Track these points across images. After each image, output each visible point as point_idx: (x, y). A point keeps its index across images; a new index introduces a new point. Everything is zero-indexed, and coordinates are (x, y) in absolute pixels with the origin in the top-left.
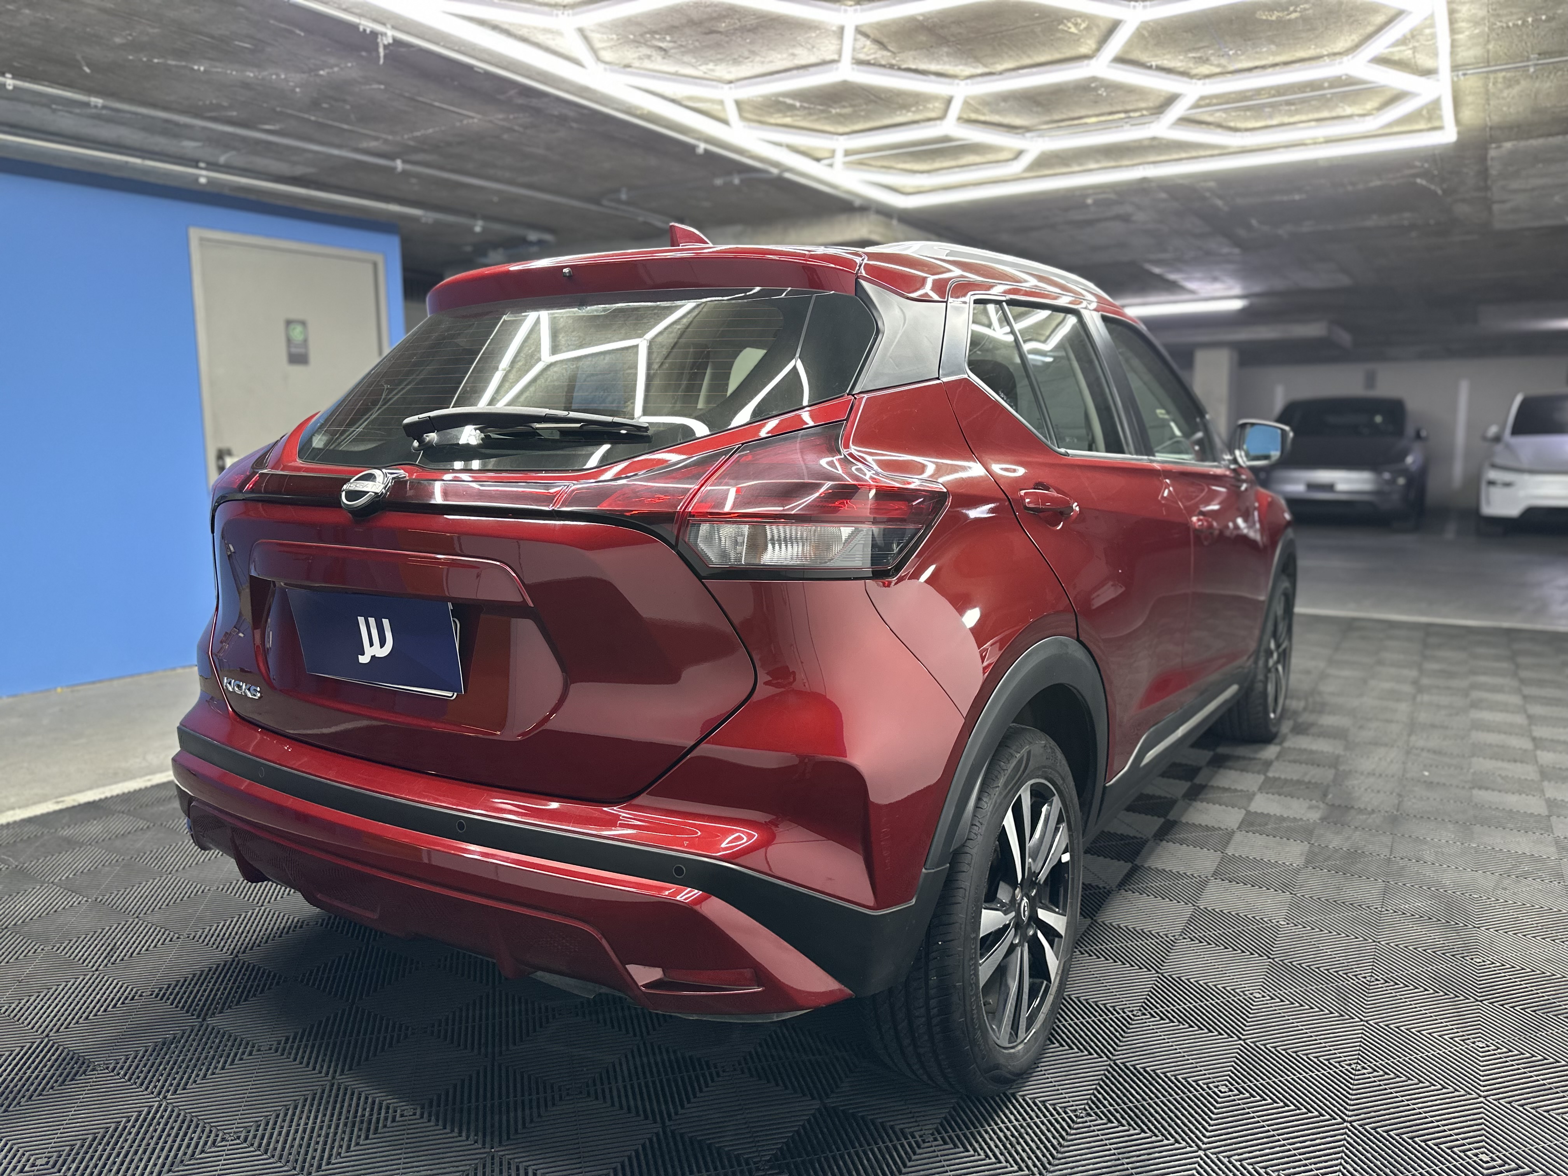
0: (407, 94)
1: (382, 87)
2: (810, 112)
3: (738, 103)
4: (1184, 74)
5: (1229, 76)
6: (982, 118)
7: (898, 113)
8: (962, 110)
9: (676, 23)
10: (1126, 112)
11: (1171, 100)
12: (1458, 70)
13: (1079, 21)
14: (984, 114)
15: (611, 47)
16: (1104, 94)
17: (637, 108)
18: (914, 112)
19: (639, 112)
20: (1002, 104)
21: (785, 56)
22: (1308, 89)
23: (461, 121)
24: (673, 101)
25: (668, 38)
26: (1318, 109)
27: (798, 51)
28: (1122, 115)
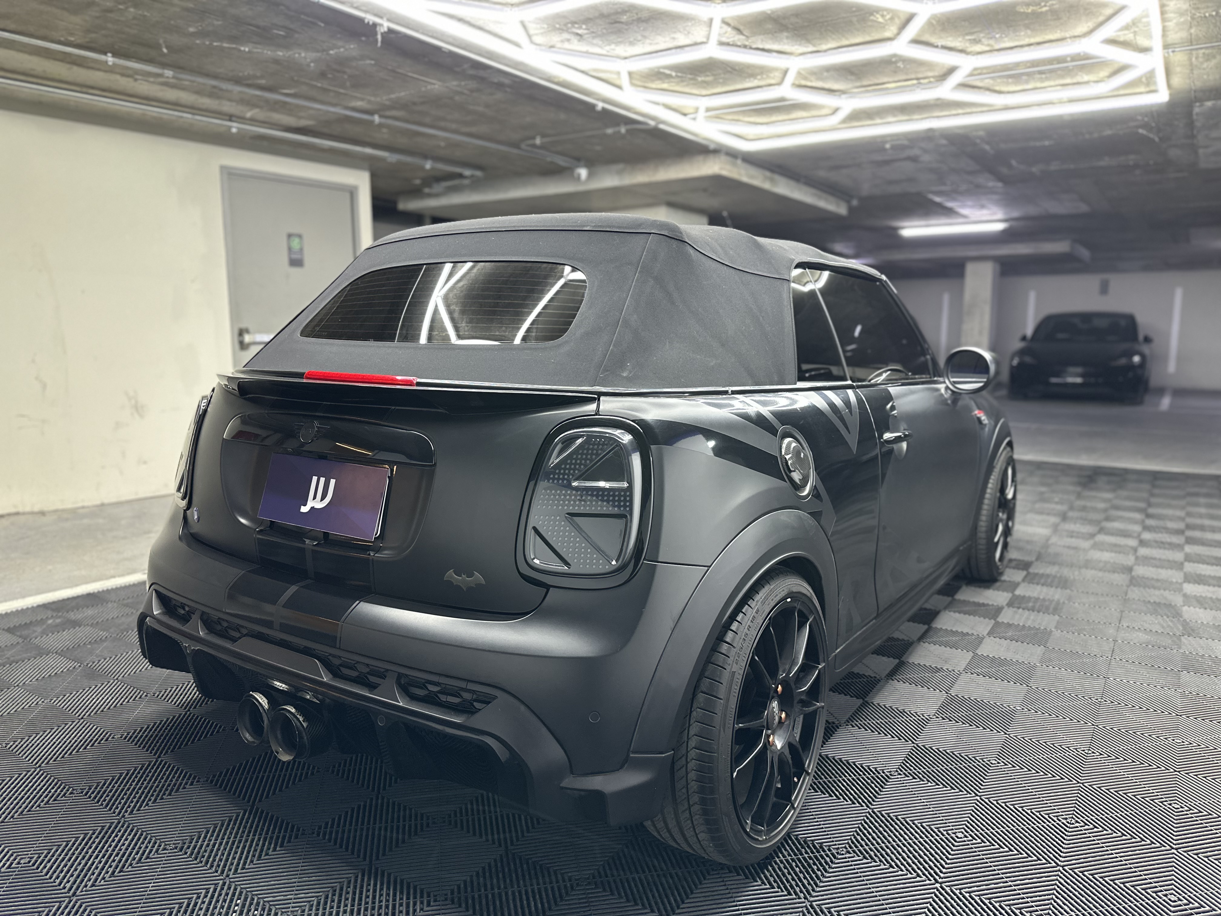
0: (390, 68)
1: (373, 62)
2: (681, 80)
3: (630, 74)
4: (962, 51)
5: (996, 53)
6: (809, 84)
7: (747, 80)
8: (796, 78)
9: (591, 16)
10: (918, 79)
11: (951, 70)
12: (1168, 49)
13: (885, 13)
14: (811, 81)
15: (542, 34)
16: (902, 66)
17: (555, 77)
18: (759, 80)
19: (556, 80)
20: (825, 74)
21: (667, 39)
22: (1055, 62)
23: (426, 87)
24: (583, 72)
25: (584, 27)
26: (1062, 77)
27: (678, 35)
28: (915, 82)
